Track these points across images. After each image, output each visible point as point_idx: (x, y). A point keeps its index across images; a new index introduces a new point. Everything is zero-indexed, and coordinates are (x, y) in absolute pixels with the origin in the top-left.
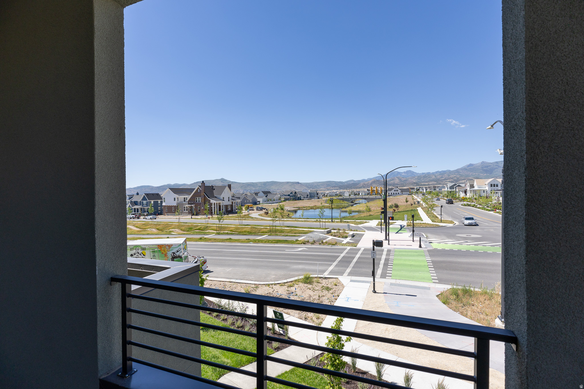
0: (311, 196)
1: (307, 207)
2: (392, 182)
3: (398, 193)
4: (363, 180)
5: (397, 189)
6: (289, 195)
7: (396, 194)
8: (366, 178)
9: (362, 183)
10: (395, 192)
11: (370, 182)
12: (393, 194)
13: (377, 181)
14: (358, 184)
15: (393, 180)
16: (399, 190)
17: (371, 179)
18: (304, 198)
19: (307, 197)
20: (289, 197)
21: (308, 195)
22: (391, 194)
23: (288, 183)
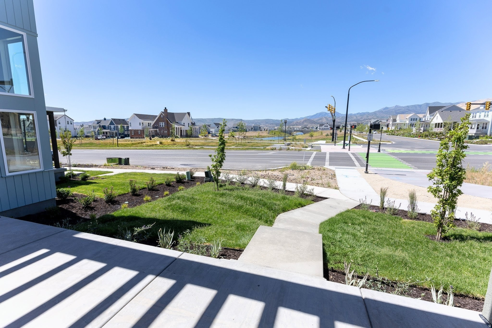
0: (255, 129)
1: (254, 136)
2: (320, 121)
3: (328, 129)
4: (297, 119)
5: (327, 125)
6: (237, 127)
7: (326, 129)
8: (299, 117)
9: (295, 122)
10: (325, 128)
11: (302, 120)
12: (323, 129)
13: (308, 120)
14: (292, 122)
15: (321, 119)
16: (328, 126)
17: (302, 118)
18: (249, 130)
19: (252, 130)
20: (236, 129)
21: (252, 128)
22: (322, 129)
23: (233, 119)
